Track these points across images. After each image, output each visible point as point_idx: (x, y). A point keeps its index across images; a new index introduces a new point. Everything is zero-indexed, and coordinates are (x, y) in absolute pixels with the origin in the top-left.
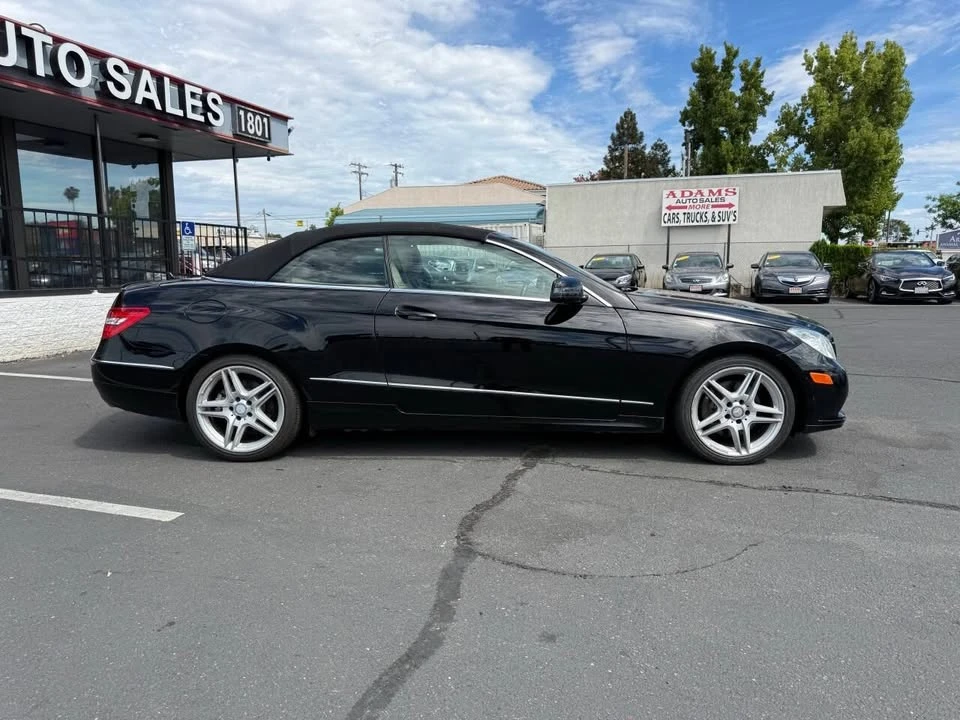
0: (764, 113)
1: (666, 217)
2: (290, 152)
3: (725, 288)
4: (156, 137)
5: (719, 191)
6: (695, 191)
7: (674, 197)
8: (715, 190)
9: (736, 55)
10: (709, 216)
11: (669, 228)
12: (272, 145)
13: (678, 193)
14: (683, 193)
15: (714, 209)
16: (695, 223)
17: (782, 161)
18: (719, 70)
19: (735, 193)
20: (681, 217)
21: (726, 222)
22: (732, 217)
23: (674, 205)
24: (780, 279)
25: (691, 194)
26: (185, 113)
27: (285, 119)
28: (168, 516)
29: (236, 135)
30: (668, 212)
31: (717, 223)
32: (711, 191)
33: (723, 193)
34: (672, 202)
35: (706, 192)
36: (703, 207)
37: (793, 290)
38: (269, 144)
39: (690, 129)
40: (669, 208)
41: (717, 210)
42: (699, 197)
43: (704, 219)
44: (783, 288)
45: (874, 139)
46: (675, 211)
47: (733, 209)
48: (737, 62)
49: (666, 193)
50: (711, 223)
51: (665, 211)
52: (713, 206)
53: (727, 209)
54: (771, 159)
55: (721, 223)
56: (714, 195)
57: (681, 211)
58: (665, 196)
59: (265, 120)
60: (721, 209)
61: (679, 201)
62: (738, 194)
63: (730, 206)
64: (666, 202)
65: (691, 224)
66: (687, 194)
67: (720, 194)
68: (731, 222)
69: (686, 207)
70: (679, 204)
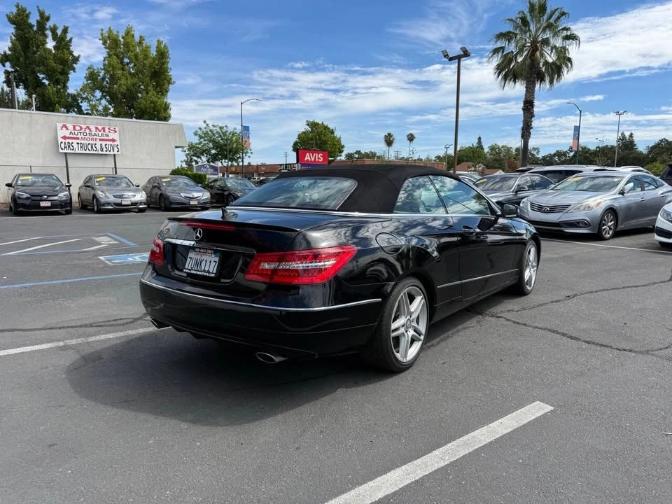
0: (74, 69)
1: (63, 146)
5: (104, 129)
6: (84, 127)
7: (67, 129)
8: (100, 128)
9: (48, 19)
10: (99, 147)
11: (66, 153)
13: (71, 127)
14: (74, 127)
15: (101, 142)
16: (88, 152)
18: (35, 28)
19: (116, 132)
20: (75, 146)
21: (112, 153)
22: (116, 149)
23: (68, 135)
24: (183, 195)
25: (81, 128)
30: (64, 141)
31: (104, 153)
32: (97, 128)
33: (107, 130)
34: (67, 133)
35: (93, 129)
36: (92, 139)
37: (192, 203)
40: (64, 138)
41: (104, 143)
42: (88, 131)
43: (95, 149)
44: (185, 201)
46: (70, 141)
47: (116, 143)
48: (49, 24)
49: (59, 125)
50: (100, 152)
51: (60, 140)
52: (100, 140)
53: (111, 143)
55: (108, 153)
56: (100, 131)
57: (75, 142)
58: (59, 128)
60: (108, 143)
61: (71, 133)
62: (118, 133)
63: (113, 140)
64: (62, 133)
65: (84, 152)
66: (78, 128)
67: (104, 131)
68: (115, 152)
69: (78, 139)
70: (71, 136)
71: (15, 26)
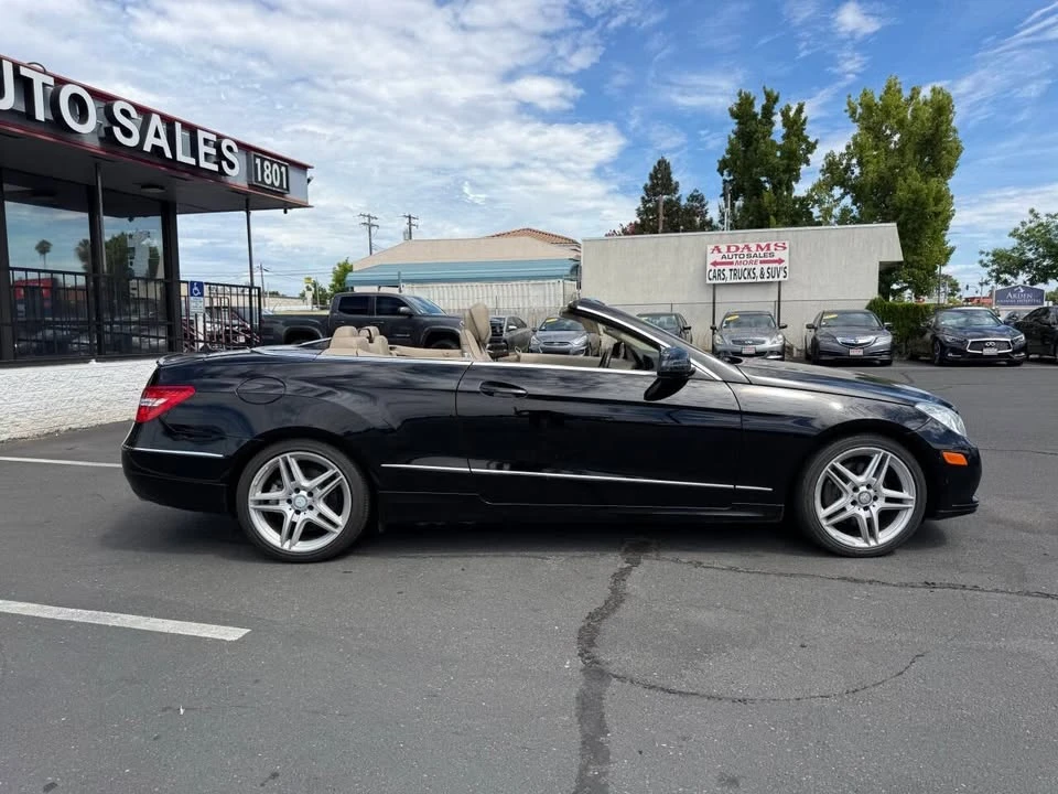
0: (807, 162)
1: (711, 274)
2: (310, 204)
3: (779, 350)
4: (162, 188)
5: (768, 246)
6: (741, 246)
7: (720, 252)
8: (763, 245)
9: (776, 100)
10: (758, 273)
11: (714, 285)
12: (291, 197)
13: (724, 248)
14: (729, 248)
15: (762, 266)
16: (743, 280)
17: (827, 213)
18: (759, 117)
19: (785, 248)
20: (727, 273)
21: (776, 279)
22: (782, 274)
23: (719, 260)
24: (839, 340)
25: (738, 248)
26: (198, 162)
27: (303, 168)
28: (233, 634)
29: (251, 186)
30: (713, 268)
31: (765, 280)
32: (758, 246)
33: (772, 247)
34: (717, 257)
35: (753, 247)
36: (751, 262)
37: (854, 352)
38: (287, 196)
39: (728, 179)
40: (715, 264)
41: (765, 266)
42: (746, 252)
43: (752, 275)
44: (843, 349)
45: (922, 190)
46: (721, 267)
47: (783, 265)
48: (777, 108)
49: (711, 247)
50: (759, 280)
51: (709, 267)
52: (761, 262)
53: (774, 265)
54: (816, 212)
55: (771, 279)
56: (762, 250)
57: (727, 268)
58: (709, 251)
59: (283, 169)
60: (771, 265)
61: (724, 257)
62: (787, 250)
63: (780, 261)
64: (712, 257)
65: (738, 281)
66: (733, 249)
67: (768, 249)
68: (781, 278)
69: (731, 263)
70: (724, 260)
71: (736, 121)
